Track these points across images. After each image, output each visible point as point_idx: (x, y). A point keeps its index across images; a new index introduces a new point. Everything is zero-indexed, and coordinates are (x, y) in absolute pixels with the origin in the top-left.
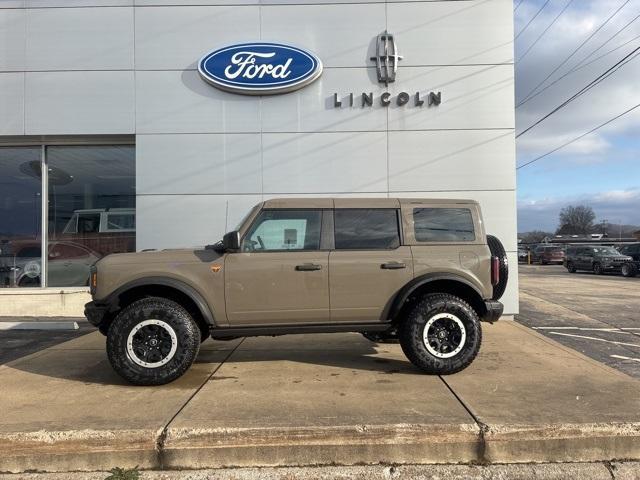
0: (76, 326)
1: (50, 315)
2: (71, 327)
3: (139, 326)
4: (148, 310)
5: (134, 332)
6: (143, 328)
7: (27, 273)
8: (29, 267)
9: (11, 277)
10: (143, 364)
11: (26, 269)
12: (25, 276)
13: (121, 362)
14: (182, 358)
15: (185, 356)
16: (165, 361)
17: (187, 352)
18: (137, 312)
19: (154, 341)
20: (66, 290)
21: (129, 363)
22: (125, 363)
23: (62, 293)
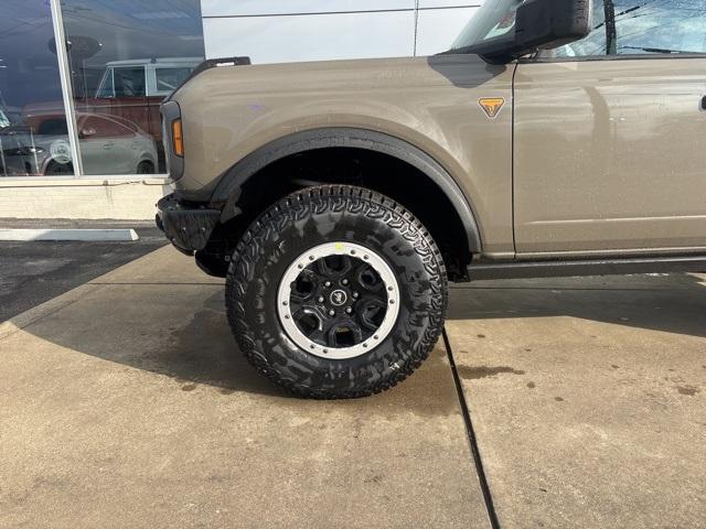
0: (134, 236)
1: (95, 217)
2: (126, 238)
3: (304, 260)
4: (326, 217)
5: (292, 274)
6: (315, 265)
7: (54, 156)
8: (57, 148)
9: (31, 163)
10: (319, 350)
11: (52, 151)
12: (53, 160)
13: (268, 348)
14: (414, 335)
15: (421, 332)
16: (371, 343)
17: (426, 322)
18: (300, 224)
19: (339, 296)
20: (111, 179)
21: (286, 349)
22: (277, 349)
23: (106, 184)
